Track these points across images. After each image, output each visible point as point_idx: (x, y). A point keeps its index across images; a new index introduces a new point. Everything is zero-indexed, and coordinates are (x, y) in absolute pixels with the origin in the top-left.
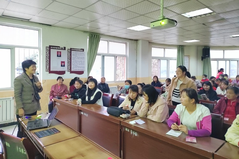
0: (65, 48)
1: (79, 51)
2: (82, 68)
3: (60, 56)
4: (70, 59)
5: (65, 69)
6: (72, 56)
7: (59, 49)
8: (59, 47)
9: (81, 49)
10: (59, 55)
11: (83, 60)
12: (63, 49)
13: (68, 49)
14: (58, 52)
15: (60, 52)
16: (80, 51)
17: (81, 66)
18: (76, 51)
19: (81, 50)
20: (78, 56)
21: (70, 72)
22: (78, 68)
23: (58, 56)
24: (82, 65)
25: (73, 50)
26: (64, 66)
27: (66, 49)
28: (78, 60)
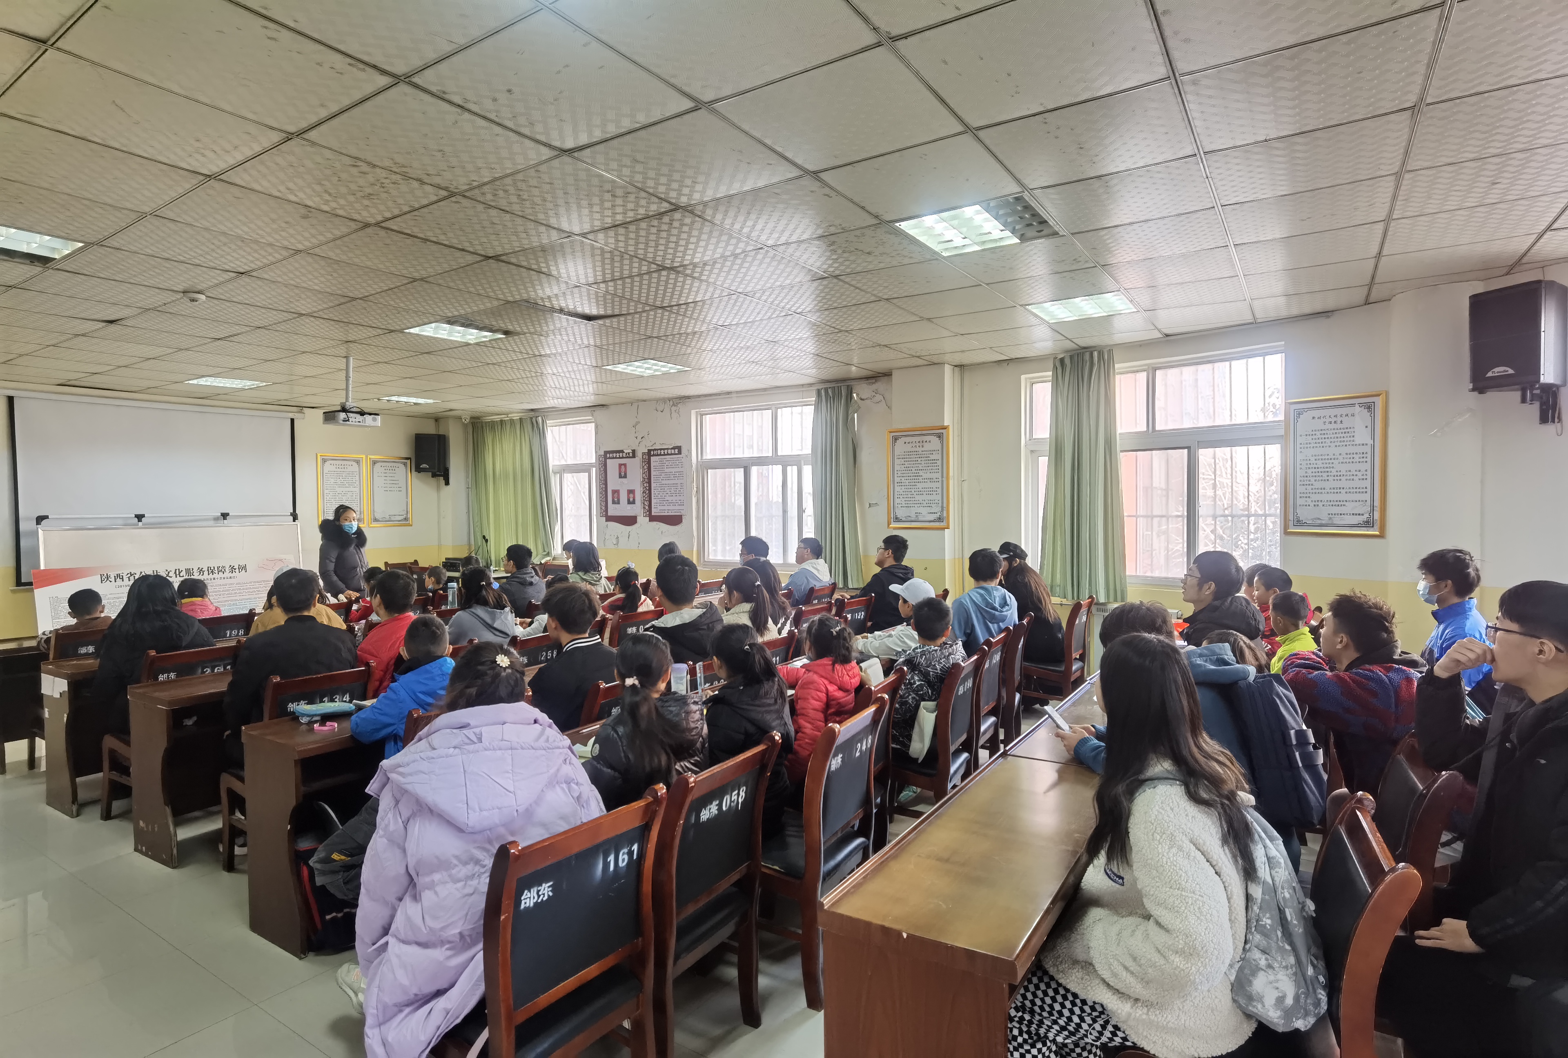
0: (634, 453)
1: (668, 454)
2: (677, 507)
3: (625, 477)
4: (648, 480)
5: (637, 510)
6: (653, 473)
7: (623, 457)
8: (622, 451)
9: (674, 448)
10: (623, 474)
11: (679, 482)
12: (631, 455)
13: (644, 454)
14: (620, 465)
15: (625, 465)
16: (671, 454)
17: (674, 498)
18: (660, 455)
19: (673, 451)
20: (666, 470)
21: (648, 519)
22: (666, 508)
23: (620, 477)
24: (678, 498)
25: (654, 455)
26: (634, 502)
27: (639, 454)
28: (667, 482)
